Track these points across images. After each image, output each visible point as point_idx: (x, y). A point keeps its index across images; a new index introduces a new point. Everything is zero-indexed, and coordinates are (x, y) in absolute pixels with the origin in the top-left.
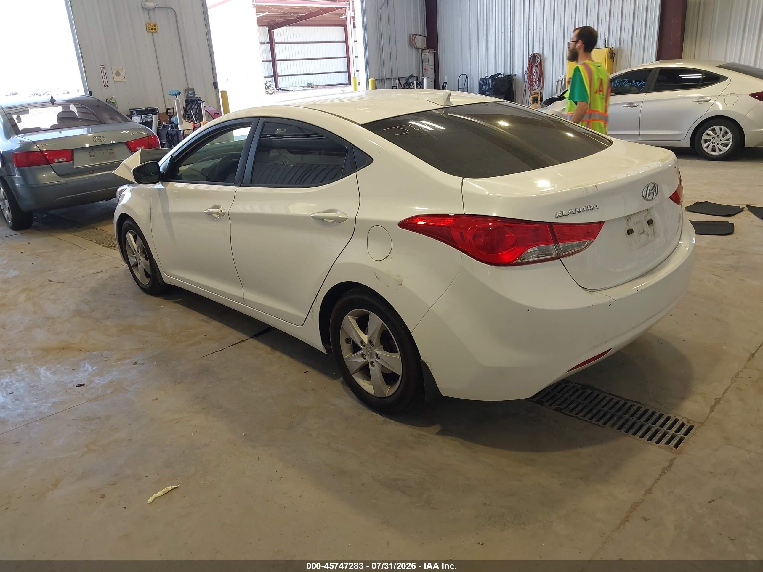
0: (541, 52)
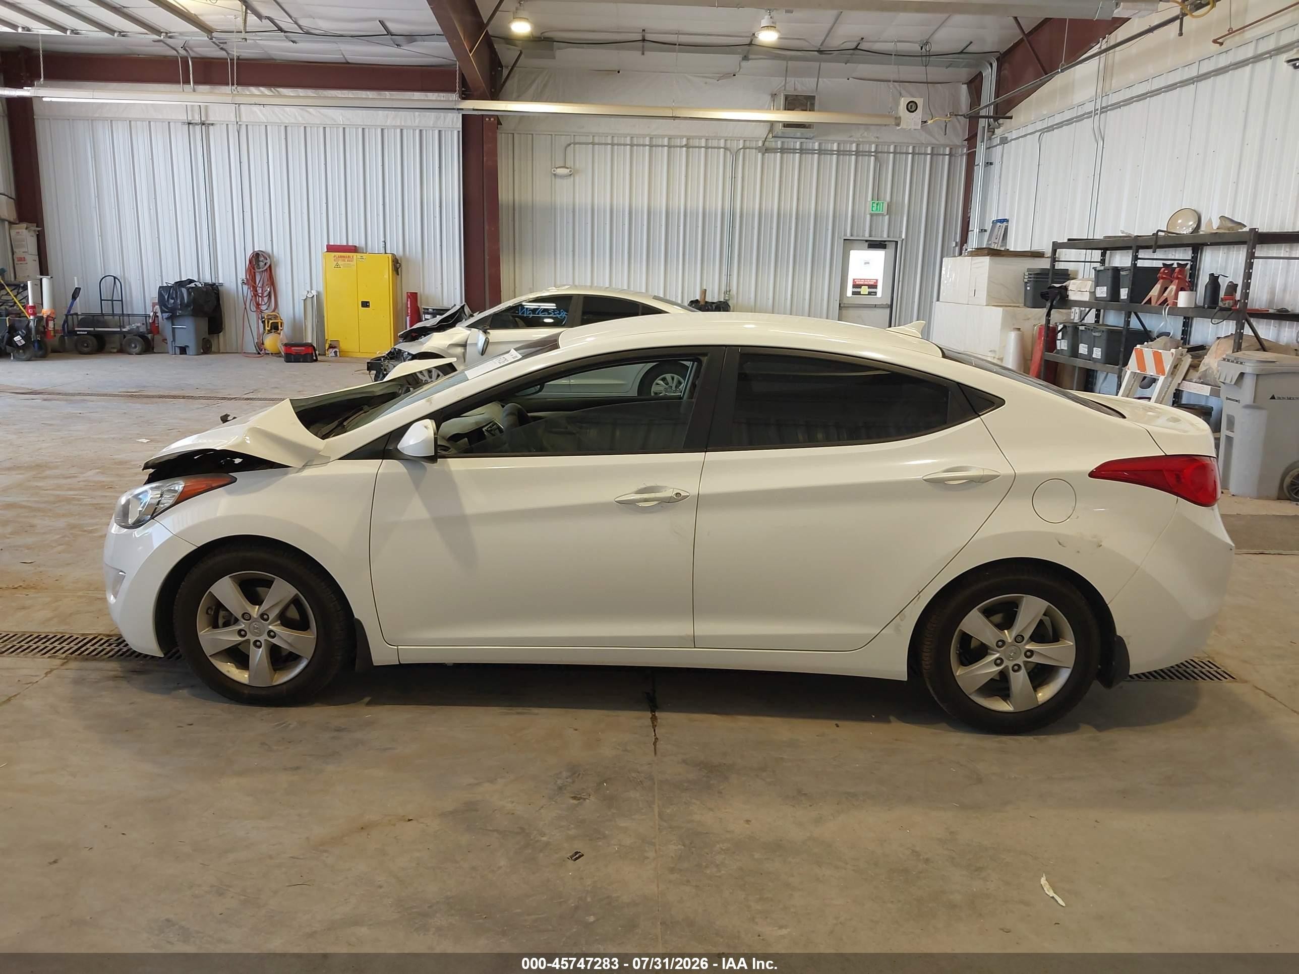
0: (269, 250)
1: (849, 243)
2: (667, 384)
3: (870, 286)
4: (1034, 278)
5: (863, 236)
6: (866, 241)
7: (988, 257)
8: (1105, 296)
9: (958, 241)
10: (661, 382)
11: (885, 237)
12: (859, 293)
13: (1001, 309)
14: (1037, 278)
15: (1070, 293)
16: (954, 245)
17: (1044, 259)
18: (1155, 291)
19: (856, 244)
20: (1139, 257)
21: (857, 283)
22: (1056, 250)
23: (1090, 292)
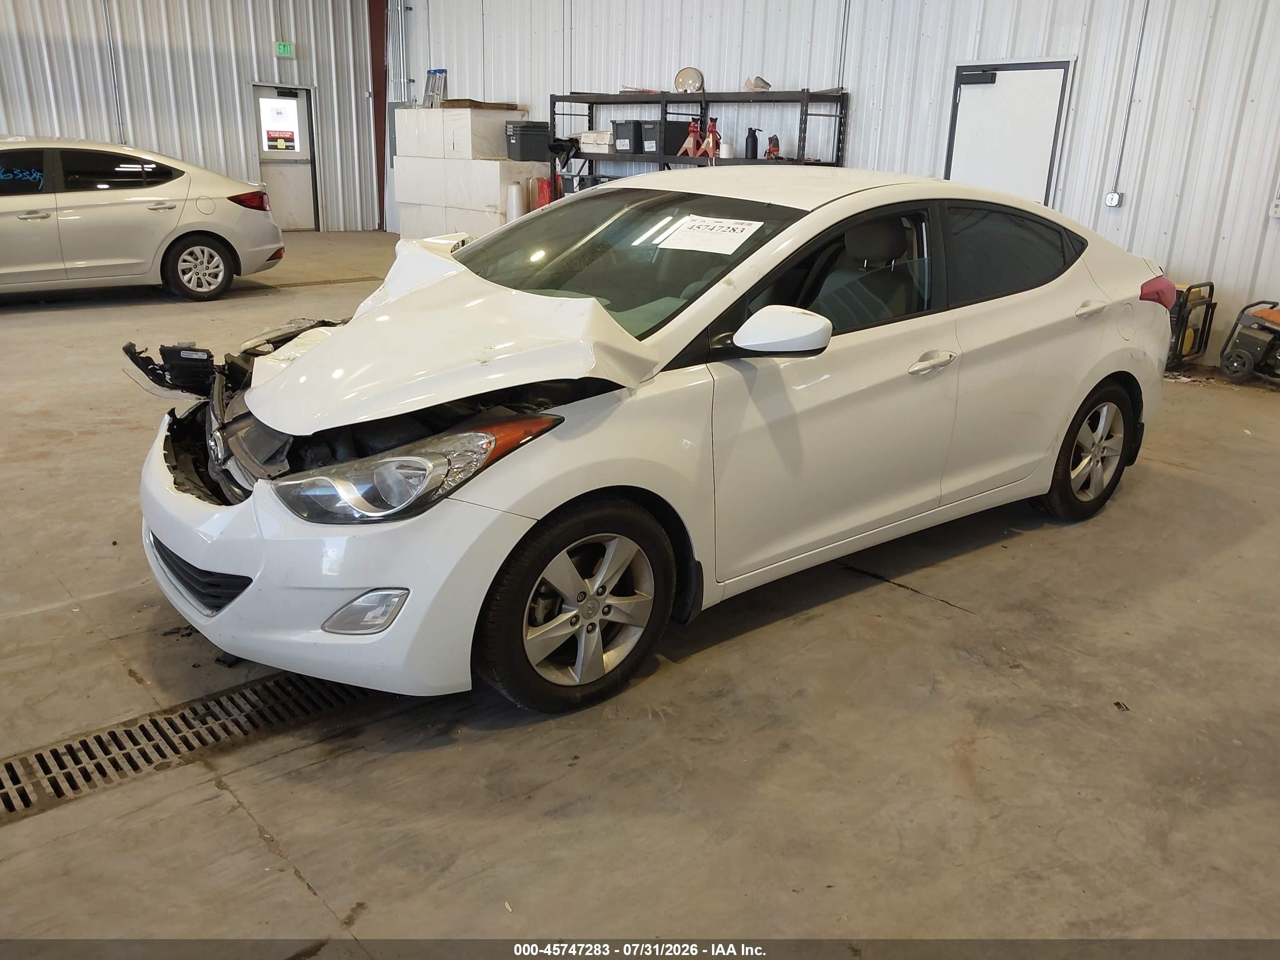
1: (259, 89)
2: (196, 259)
3: (287, 140)
4: (520, 131)
5: (273, 82)
6: (276, 88)
7: (469, 109)
8: (628, 148)
9: (370, 91)
10: (189, 258)
11: (296, 84)
12: (275, 147)
13: (498, 162)
14: (523, 131)
15: (582, 146)
16: (368, 96)
17: (516, 112)
18: (689, 143)
19: (265, 91)
20: (668, 111)
21: (272, 135)
22: (555, 104)
23: (609, 145)
